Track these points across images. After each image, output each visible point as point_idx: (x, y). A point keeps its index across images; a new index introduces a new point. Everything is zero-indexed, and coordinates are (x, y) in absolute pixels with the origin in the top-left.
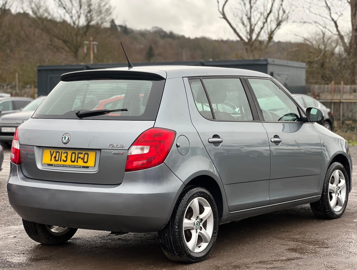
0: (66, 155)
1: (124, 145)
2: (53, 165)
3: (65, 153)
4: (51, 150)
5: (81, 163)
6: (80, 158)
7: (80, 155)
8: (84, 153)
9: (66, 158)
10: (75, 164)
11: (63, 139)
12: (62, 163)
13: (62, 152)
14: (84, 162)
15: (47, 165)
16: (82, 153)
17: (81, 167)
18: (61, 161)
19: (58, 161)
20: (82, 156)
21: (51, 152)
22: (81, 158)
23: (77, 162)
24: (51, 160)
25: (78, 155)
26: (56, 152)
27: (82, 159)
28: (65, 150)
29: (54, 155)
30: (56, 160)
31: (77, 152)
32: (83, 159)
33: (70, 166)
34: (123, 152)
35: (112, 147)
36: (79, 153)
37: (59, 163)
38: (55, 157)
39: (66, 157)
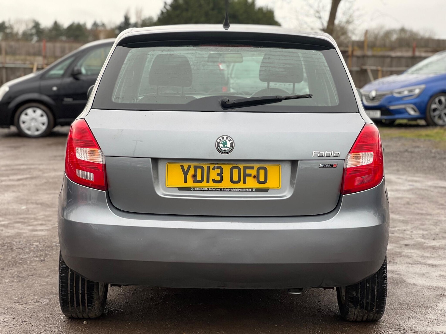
0: (218, 171)
1: (339, 153)
2: (192, 189)
3: (216, 168)
4: (182, 165)
5: (251, 183)
6: (250, 175)
7: (248, 172)
8: (256, 167)
9: (219, 177)
10: (241, 185)
11: (221, 145)
12: (212, 185)
13: (208, 168)
14: (260, 182)
15: (177, 189)
16: (253, 168)
17: (254, 190)
18: (208, 182)
19: (202, 181)
20: (253, 172)
21: (182, 167)
22: (252, 175)
23: (245, 182)
24: (185, 181)
25: (245, 172)
26: (196, 168)
27: (254, 177)
28: (216, 164)
29: (192, 172)
30: (196, 181)
31: (242, 167)
32: (257, 177)
33: (230, 190)
34: (337, 164)
35: (318, 156)
36: (245, 169)
37: (204, 184)
38: (194, 176)
39: (220, 175)
